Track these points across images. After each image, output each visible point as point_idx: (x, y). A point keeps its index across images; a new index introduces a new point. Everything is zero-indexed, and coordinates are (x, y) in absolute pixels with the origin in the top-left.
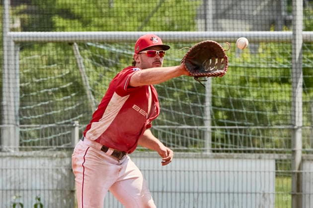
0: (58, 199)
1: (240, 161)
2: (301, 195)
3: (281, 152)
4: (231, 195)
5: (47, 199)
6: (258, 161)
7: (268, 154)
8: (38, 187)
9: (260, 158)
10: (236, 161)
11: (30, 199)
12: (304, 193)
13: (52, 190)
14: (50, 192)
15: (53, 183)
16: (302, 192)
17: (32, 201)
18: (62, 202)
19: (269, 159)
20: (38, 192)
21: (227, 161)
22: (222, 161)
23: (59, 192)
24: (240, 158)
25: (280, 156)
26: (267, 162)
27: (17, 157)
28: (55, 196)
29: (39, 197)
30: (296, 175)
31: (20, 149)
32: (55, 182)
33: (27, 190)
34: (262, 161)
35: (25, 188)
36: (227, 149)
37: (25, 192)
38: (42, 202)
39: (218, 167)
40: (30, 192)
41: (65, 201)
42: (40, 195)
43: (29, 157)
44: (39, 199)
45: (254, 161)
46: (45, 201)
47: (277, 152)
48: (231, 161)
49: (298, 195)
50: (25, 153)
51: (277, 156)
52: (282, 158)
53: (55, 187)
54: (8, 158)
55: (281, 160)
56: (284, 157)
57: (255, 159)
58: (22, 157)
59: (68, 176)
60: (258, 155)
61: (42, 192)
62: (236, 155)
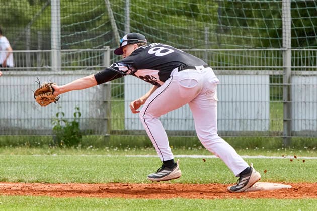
0: (93, 109)
1: (241, 76)
2: (291, 103)
3: (274, 69)
4: (234, 104)
5: (84, 109)
6: (256, 76)
7: (264, 71)
8: (77, 99)
9: (257, 74)
10: (238, 77)
11: (71, 109)
12: (293, 102)
13: (89, 102)
14: (87, 103)
15: (89, 96)
16: (292, 100)
17: (72, 111)
18: (96, 110)
19: (265, 75)
20: (77, 103)
21: (230, 76)
22: (227, 77)
23: (94, 103)
24: (241, 74)
25: (273, 72)
26: (263, 77)
27: (59, 75)
28: (91, 107)
29: (78, 107)
30: (287, 87)
31: (63, 69)
32: (91, 95)
33: (69, 102)
34: (260, 77)
35: (67, 100)
36: (227, 67)
37: (67, 103)
38: (80, 111)
39: (223, 81)
40: (70, 103)
41: (99, 110)
42: (79, 105)
43: (70, 75)
44: (78, 109)
45: (252, 77)
46: (83, 110)
47: (271, 69)
48: (234, 76)
49: (288, 103)
50: (66, 72)
51: (271, 72)
52: (275, 74)
53: (91, 99)
54: (53, 76)
55: (274, 76)
56: (277, 73)
57: (254, 75)
58: (64, 75)
59: (101, 90)
60: (256, 71)
61: (81, 103)
62: (237, 72)
